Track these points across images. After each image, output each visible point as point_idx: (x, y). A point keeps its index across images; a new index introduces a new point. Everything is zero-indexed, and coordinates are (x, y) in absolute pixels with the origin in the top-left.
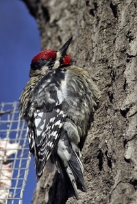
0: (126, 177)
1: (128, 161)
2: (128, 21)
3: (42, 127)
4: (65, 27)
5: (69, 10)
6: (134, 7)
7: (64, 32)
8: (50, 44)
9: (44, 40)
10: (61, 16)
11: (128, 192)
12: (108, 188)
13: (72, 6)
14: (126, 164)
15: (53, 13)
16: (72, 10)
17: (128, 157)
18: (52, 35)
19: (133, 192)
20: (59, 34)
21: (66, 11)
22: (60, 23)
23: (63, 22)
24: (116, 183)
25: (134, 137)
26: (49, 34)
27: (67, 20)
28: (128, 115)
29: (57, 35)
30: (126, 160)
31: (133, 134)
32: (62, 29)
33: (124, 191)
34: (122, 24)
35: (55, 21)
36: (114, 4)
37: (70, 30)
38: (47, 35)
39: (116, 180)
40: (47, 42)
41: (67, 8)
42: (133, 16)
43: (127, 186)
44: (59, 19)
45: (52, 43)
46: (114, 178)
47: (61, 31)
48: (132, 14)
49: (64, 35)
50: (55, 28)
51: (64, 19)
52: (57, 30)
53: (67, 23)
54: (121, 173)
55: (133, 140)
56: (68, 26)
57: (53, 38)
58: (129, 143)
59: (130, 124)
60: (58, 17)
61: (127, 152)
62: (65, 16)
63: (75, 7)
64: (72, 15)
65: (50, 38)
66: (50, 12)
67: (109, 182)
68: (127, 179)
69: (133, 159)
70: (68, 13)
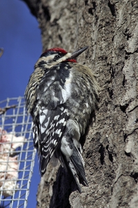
0: (127, 170)
1: (129, 155)
2: (126, 20)
3: (46, 125)
4: (65, 26)
5: (69, 9)
6: (131, 6)
7: (64, 31)
8: (51, 42)
9: (46, 39)
10: (61, 15)
11: (129, 185)
12: (110, 181)
13: (71, 5)
14: (127, 157)
15: (53, 12)
16: (72, 9)
17: (128, 151)
18: (53, 33)
19: (133, 185)
20: (60, 32)
21: (66, 10)
22: (60, 22)
23: (64, 21)
24: (117, 176)
25: (134, 131)
26: (50, 33)
27: (67, 19)
28: (127, 111)
29: (57, 34)
30: (126, 153)
31: (133, 128)
32: (62, 27)
33: (125, 184)
34: (120, 22)
35: (56, 20)
36: (112, 3)
37: (70, 28)
38: (48, 34)
39: (118, 173)
40: (48, 40)
41: (66, 7)
42: (130, 14)
43: (127, 179)
44: (59, 18)
45: (53, 42)
46: (116, 172)
47: (62, 30)
48: (129, 12)
49: (64, 33)
50: (56, 27)
51: (64, 18)
52: (58, 29)
53: (67, 22)
54: (122, 166)
55: (133, 135)
56: (68, 25)
57: (54, 37)
58: (129, 137)
59: (129, 119)
60: (58, 16)
61: (127, 146)
62: (65, 14)
63: (74, 6)
64: (71, 14)
65: (50, 37)
66: (51, 11)
67: (110, 176)
68: (127, 172)
69: (133, 153)
70: (67, 12)
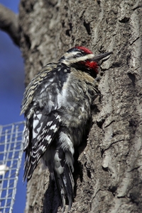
0: (105, 185)
1: (106, 169)
4: (46, 51)
5: (49, 35)
6: (106, 23)
7: (45, 56)
8: (32, 69)
9: (28, 66)
10: (41, 41)
11: (107, 199)
12: (89, 198)
13: (51, 31)
14: (104, 172)
15: (34, 39)
16: (52, 34)
17: (105, 166)
18: (34, 60)
19: (112, 199)
20: (40, 58)
21: (46, 36)
22: (41, 48)
23: (44, 46)
24: (95, 192)
25: (111, 146)
26: (31, 60)
27: (47, 44)
28: (103, 126)
29: (38, 60)
30: (104, 169)
31: (110, 143)
32: (43, 53)
33: (103, 198)
35: (36, 46)
36: (87, 22)
37: (50, 53)
38: (29, 61)
39: (96, 189)
40: (30, 68)
41: (47, 33)
42: (105, 31)
43: (105, 193)
44: (40, 44)
45: (34, 68)
46: (94, 187)
47: (42, 55)
48: (104, 29)
49: (45, 59)
50: (36, 54)
51: (44, 44)
52: (39, 55)
53: (48, 47)
54: (100, 181)
55: (110, 150)
56: (48, 50)
57: (35, 63)
58: (106, 152)
59: (106, 135)
60: (39, 42)
61: (105, 161)
62: (45, 41)
64: (51, 40)
65: (32, 64)
66: (31, 39)
67: (89, 192)
68: (105, 187)
69: (110, 167)
70: (47, 38)
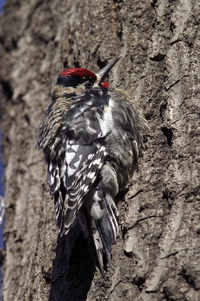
0: (128, 276)
1: (129, 255)
2: (123, 79)
3: (77, 164)
4: (34, 102)
5: (39, 81)
6: (130, 61)
7: (33, 109)
8: (14, 126)
9: (5, 123)
10: (28, 89)
11: (130, 294)
12: (102, 293)
13: (42, 75)
14: (127, 258)
15: (17, 86)
16: (43, 80)
17: (128, 250)
18: (16, 114)
19: (137, 294)
20: (26, 111)
21: (35, 83)
22: (27, 98)
23: (31, 96)
24: (114, 284)
25: (137, 224)
26: (12, 113)
27: (36, 93)
28: (126, 197)
29: (23, 114)
30: (126, 254)
31: (135, 220)
32: (30, 104)
33: (125, 293)
34: (114, 83)
35: (21, 96)
36: (102, 60)
37: (40, 105)
38: (9, 116)
39: (114, 280)
40: (10, 125)
41: (36, 79)
42: (129, 72)
43: (128, 286)
44: (26, 93)
45: (17, 125)
46: (111, 279)
47: (29, 108)
48: (128, 69)
49: (32, 112)
50: (20, 106)
51: (32, 92)
52: (24, 107)
53: (37, 97)
54: (120, 270)
55: (135, 228)
56: (38, 100)
57: (18, 118)
58: (129, 231)
59: (130, 209)
60: (24, 90)
61: (128, 244)
62: (34, 87)
63: (46, 75)
64: (43, 87)
65: (13, 119)
66: (13, 85)
67: (103, 285)
68: (128, 278)
69: (135, 252)
70: (37, 85)
